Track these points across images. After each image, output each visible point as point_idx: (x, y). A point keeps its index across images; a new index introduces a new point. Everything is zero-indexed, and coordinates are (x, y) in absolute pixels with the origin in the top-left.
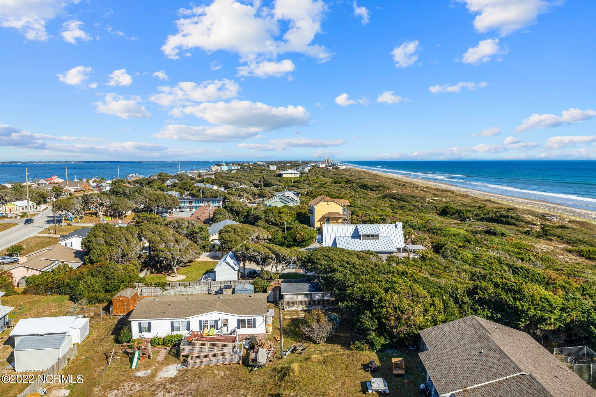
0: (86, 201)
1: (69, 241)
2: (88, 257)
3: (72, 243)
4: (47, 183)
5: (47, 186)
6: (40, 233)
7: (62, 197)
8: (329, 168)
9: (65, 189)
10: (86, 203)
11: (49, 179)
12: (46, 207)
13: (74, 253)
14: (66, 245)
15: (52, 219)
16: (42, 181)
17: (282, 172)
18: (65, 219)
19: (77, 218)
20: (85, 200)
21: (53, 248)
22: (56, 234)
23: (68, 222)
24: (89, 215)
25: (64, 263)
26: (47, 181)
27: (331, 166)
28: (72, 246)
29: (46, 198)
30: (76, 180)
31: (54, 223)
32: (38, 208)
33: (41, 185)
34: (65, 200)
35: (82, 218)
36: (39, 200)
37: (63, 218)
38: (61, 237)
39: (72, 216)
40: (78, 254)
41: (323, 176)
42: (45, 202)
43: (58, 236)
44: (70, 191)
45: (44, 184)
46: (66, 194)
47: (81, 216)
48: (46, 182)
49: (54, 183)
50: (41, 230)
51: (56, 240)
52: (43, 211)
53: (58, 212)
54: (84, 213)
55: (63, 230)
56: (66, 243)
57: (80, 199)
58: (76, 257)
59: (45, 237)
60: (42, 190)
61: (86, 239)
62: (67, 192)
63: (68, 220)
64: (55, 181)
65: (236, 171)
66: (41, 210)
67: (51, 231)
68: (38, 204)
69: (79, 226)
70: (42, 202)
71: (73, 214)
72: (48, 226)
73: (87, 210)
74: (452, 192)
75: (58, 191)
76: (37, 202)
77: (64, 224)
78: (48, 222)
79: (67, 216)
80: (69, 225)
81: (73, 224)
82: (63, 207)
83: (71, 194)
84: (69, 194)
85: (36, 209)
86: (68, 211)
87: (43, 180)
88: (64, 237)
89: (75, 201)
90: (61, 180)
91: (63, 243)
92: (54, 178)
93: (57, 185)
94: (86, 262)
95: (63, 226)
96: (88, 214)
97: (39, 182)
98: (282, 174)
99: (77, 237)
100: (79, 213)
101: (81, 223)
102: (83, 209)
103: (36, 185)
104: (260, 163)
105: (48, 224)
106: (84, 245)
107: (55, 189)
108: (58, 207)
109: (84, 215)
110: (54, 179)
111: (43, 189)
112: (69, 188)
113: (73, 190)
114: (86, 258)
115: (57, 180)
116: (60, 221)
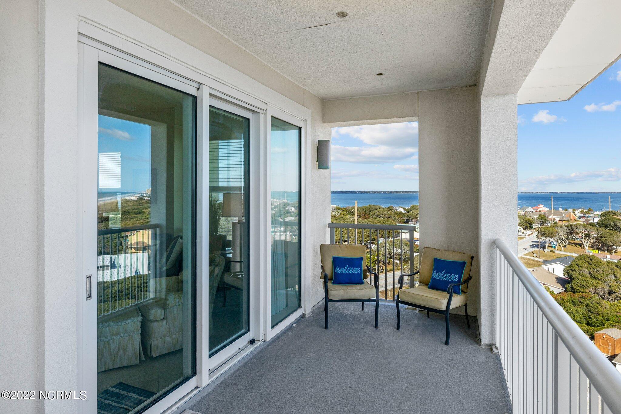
0: (571, 231)
1: (551, 267)
2: (570, 285)
3: (554, 269)
4: (534, 211)
5: (533, 214)
6: (525, 255)
7: (547, 224)
9: (550, 217)
10: (571, 233)
11: (535, 207)
12: (531, 233)
13: (556, 278)
14: (548, 270)
15: (537, 244)
16: (529, 209)
18: (548, 246)
19: (560, 246)
20: (569, 230)
21: (536, 270)
22: (539, 258)
23: (551, 249)
24: (573, 245)
25: (546, 286)
26: (534, 209)
28: (554, 272)
29: (532, 224)
30: (561, 209)
31: (538, 248)
32: (525, 232)
33: (528, 213)
34: (550, 227)
35: (565, 247)
36: (526, 226)
37: (547, 245)
38: (544, 261)
39: (555, 243)
40: (560, 281)
42: (531, 228)
43: (542, 260)
44: (554, 220)
45: (530, 211)
46: (551, 222)
47: (565, 244)
48: (532, 210)
49: (540, 211)
50: (527, 252)
51: (539, 263)
52: (529, 235)
53: (542, 238)
54: (568, 242)
55: (545, 256)
56: (548, 268)
57: (565, 228)
58: (557, 283)
59: (529, 259)
60: (529, 217)
61: (569, 267)
62: (552, 220)
63: (552, 247)
64: (540, 209)
66: (527, 235)
67: (535, 255)
68: (525, 229)
69: (562, 254)
70: (529, 227)
71: (557, 242)
72: (533, 250)
73: (571, 240)
75: (543, 219)
76: (524, 227)
77: (547, 250)
78: (533, 246)
79: (550, 243)
80: (552, 251)
81: (556, 252)
82: (547, 234)
83: (555, 223)
84: (553, 223)
85: (523, 233)
86: (552, 238)
87: (530, 208)
88: (546, 262)
89: (559, 229)
90: (547, 209)
91: (545, 267)
92: (540, 207)
93: (542, 214)
94: (568, 290)
95: (546, 252)
96: (573, 243)
97: (526, 210)
99: (560, 264)
100: (563, 242)
101: (565, 251)
102: (567, 238)
103: (524, 213)
105: (533, 247)
106: (567, 272)
107: (540, 217)
108: (543, 233)
109: (568, 244)
110: (540, 208)
111: (530, 216)
112: (554, 217)
113: (559, 219)
114: (567, 285)
115: (543, 209)
116: (544, 247)
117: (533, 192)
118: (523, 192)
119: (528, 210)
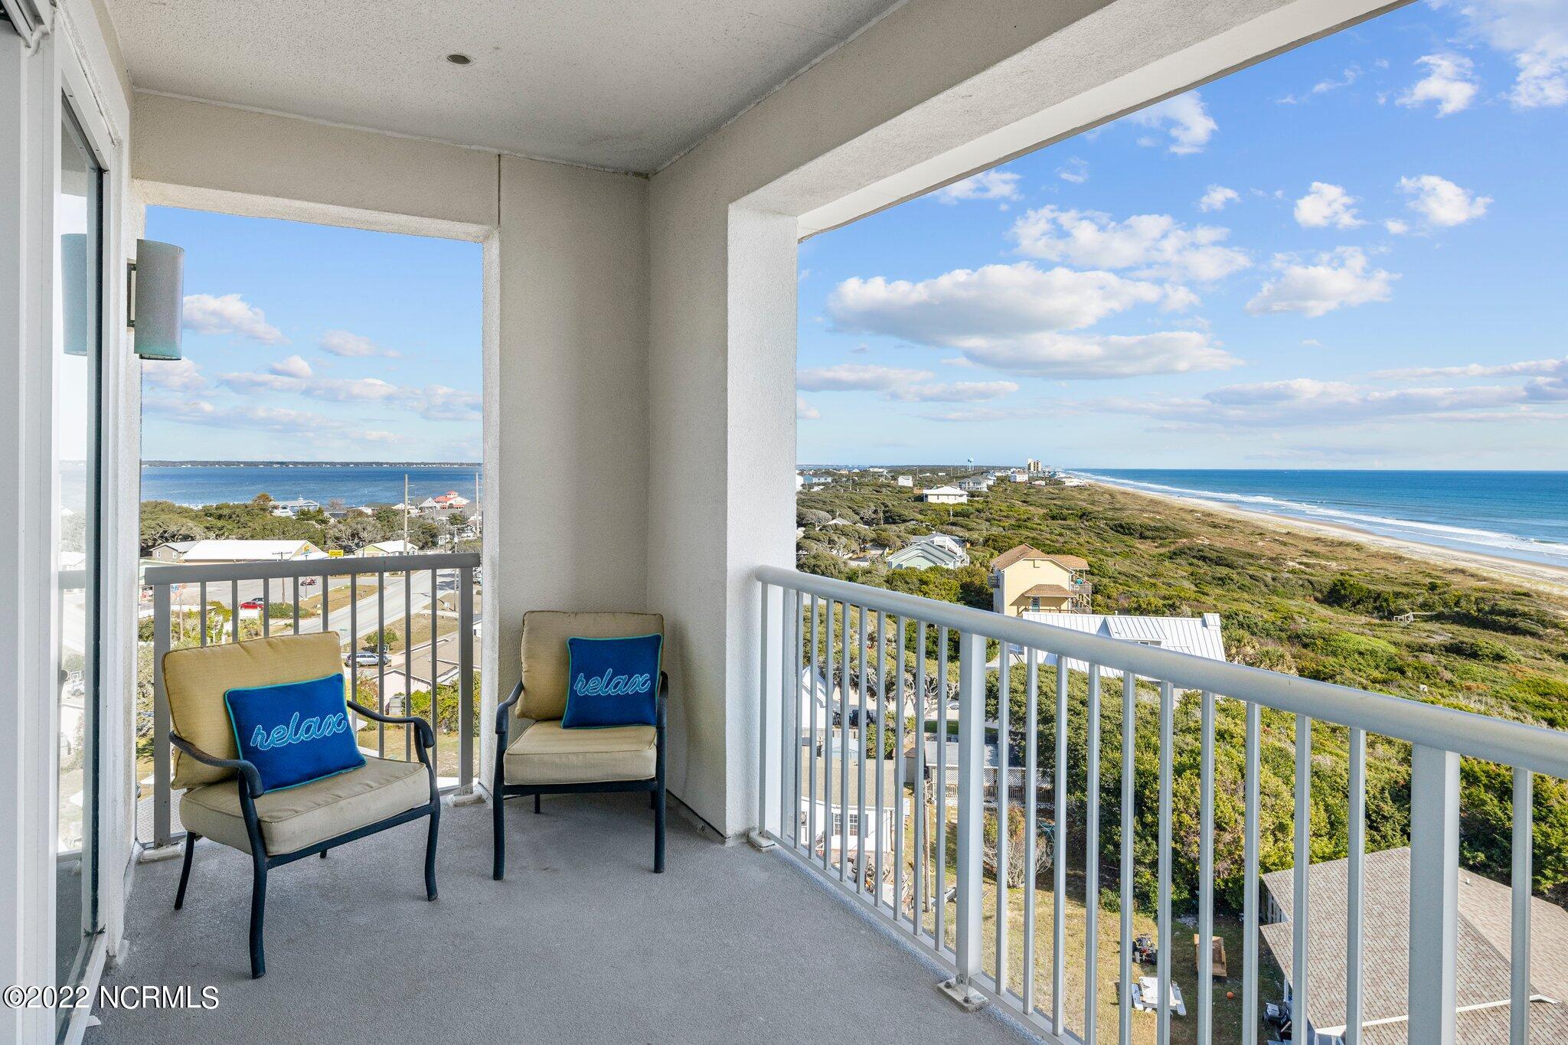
4: (438, 506)
5: (438, 513)
6: (423, 608)
7: (465, 535)
8: (1037, 483)
9: (472, 518)
11: (441, 498)
15: (447, 579)
16: (429, 502)
17: (926, 492)
22: (454, 610)
23: (477, 587)
26: (438, 502)
27: (1042, 479)
29: (436, 537)
31: (451, 589)
33: (428, 511)
36: (424, 541)
41: (1024, 502)
42: (434, 544)
44: (481, 523)
45: (431, 508)
46: (474, 529)
48: (435, 504)
49: (451, 506)
51: (454, 623)
56: (473, 631)
60: (430, 521)
62: (476, 524)
63: (478, 582)
64: (453, 501)
65: (822, 487)
70: (430, 544)
74: (1359, 548)
75: (459, 522)
76: (421, 544)
78: (441, 587)
79: (475, 576)
80: (478, 592)
84: (479, 530)
87: (430, 499)
90: (465, 502)
92: (452, 496)
93: (457, 512)
97: (423, 505)
98: (927, 496)
103: (417, 511)
104: (876, 470)
107: (454, 520)
110: (451, 499)
111: (433, 519)
115: (458, 500)
117: (434, 464)
118: (412, 464)
119: (425, 504)
